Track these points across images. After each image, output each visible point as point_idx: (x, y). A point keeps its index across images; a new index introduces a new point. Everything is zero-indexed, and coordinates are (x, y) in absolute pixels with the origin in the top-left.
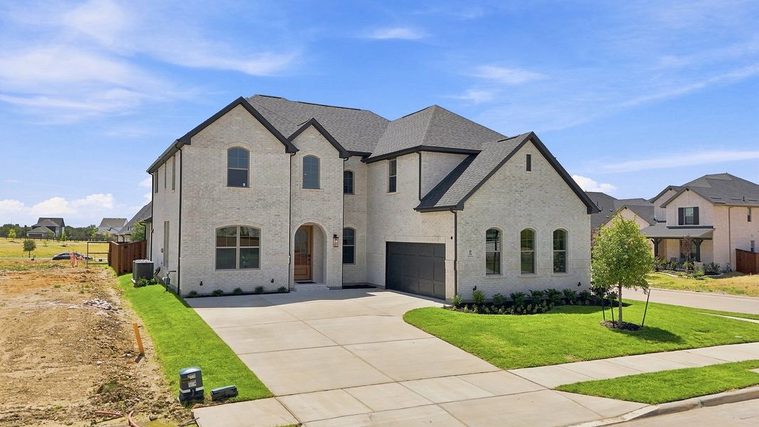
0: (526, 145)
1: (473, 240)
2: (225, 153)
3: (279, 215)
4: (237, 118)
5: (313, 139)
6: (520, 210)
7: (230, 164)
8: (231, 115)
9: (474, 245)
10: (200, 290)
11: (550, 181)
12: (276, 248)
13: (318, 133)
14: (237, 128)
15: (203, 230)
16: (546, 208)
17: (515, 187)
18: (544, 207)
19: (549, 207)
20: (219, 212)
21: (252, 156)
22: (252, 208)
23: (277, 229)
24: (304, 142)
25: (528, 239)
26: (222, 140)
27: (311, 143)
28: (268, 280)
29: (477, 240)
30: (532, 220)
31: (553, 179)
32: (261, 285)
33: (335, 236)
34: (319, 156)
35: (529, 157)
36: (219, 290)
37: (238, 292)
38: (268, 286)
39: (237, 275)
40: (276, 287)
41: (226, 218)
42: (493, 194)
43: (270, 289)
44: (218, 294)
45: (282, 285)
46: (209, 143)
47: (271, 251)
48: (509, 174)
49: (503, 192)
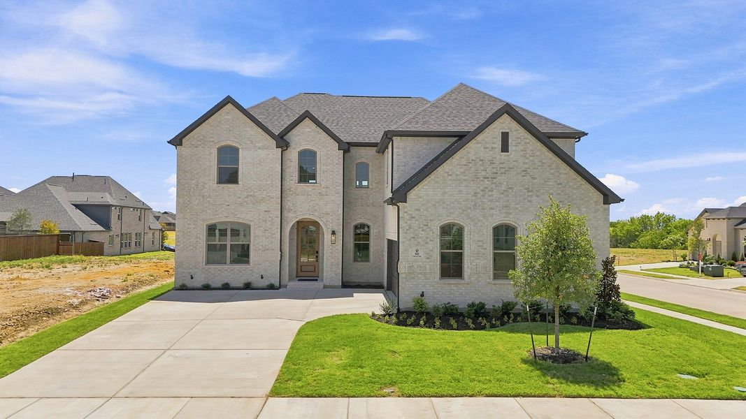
0: (500, 120)
1: (420, 238)
2: (215, 152)
3: (269, 211)
4: (226, 117)
5: (309, 132)
6: (491, 201)
7: (219, 162)
8: (221, 115)
9: (422, 243)
10: (190, 283)
11: (539, 164)
12: (267, 244)
13: (315, 125)
14: (227, 126)
15: (194, 226)
16: (534, 198)
17: (483, 173)
18: (531, 196)
19: (537, 196)
20: (210, 209)
21: (242, 154)
22: (241, 205)
23: (268, 225)
24: (299, 135)
25: (504, 236)
26: (212, 139)
27: (305, 137)
28: (258, 276)
29: (427, 238)
30: (511, 214)
31: (544, 161)
32: (249, 281)
33: (333, 233)
34: (315, 149)
35: (505, 136)
36: (208, 284)
37: (226, 287)
38: (257, 282)
39: (226, 270)
40: (265, 283)
41: (216, 215)
42: (450, 183)
43: (260, 285)
44: (206, 287)
45: (273, 282)
46: (199, 143)
47: (261, 247)
48: (474, 158)
49: (464, 180)
